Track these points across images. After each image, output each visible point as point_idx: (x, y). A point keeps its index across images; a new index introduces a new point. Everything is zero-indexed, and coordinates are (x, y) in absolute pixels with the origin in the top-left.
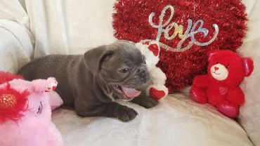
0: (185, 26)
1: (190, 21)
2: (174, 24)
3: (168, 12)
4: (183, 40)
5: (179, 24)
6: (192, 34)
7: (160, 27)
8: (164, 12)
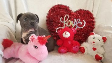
0: (74, 21)
1: (75, 20)
2: (69, 21)
3: (67, 17)
4: (73, 26)
5: (71, 21)
6: (76, 24)
7: (64, 22)
8: (65, 17)
